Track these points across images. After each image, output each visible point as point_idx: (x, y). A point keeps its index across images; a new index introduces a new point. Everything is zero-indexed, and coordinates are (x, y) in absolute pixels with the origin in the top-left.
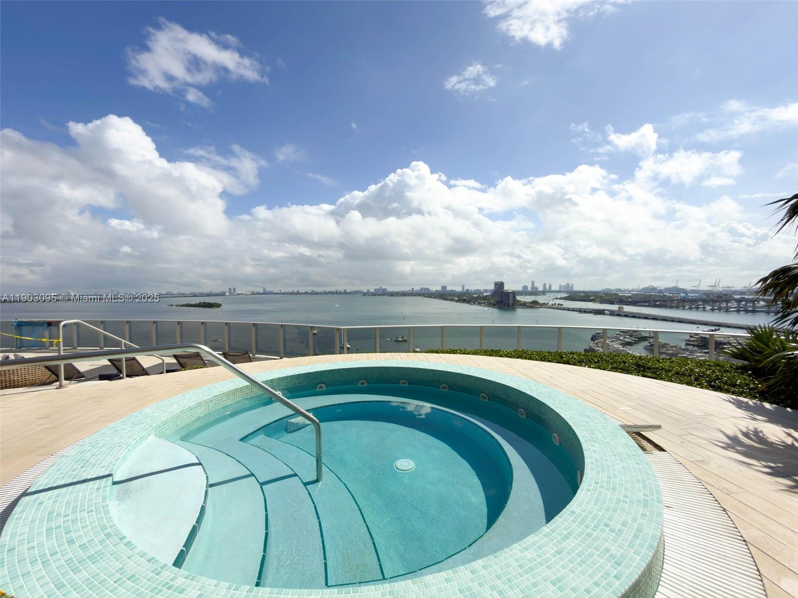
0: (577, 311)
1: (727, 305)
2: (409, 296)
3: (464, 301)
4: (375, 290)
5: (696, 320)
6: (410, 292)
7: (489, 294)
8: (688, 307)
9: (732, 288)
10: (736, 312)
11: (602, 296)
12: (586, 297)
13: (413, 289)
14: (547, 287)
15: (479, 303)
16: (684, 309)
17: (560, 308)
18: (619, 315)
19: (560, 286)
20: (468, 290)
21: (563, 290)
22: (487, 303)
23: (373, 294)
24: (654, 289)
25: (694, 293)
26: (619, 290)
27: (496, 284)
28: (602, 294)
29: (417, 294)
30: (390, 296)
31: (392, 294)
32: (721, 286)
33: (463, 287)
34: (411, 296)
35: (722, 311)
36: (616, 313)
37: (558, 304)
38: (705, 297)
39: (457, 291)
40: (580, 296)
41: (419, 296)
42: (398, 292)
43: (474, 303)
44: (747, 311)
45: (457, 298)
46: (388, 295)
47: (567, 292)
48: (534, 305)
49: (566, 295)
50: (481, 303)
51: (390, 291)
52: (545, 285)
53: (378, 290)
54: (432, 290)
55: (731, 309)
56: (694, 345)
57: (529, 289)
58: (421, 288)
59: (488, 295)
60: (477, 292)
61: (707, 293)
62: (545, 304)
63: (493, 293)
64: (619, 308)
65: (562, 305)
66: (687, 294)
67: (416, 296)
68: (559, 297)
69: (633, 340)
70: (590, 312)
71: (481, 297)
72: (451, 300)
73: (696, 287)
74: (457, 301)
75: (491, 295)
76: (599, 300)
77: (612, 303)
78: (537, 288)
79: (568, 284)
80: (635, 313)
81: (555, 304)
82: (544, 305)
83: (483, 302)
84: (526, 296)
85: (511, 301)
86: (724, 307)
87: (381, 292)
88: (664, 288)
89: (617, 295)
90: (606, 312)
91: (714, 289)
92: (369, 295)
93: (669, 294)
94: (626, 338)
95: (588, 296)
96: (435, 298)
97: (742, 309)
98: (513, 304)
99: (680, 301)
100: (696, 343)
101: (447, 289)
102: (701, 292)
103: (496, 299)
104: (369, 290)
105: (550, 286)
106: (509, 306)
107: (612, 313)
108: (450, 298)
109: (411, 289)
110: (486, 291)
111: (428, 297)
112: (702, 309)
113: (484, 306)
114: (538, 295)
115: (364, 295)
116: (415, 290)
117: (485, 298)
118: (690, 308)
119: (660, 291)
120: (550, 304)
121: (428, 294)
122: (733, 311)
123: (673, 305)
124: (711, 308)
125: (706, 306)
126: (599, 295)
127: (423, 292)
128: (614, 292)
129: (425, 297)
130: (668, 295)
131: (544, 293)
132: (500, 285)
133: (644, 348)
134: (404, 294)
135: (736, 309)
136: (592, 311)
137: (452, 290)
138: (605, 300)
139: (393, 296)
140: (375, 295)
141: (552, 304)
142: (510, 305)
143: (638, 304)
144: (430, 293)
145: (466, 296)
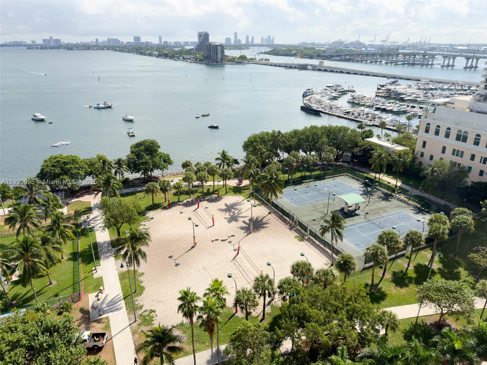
0: (283, 66)
1: (397, 59)
2: (94, 49)
3: (166, 56)
4: (44, 40)
5: (378, 73)
6: (94, 44)
7: (192, 47)
8: (369, 61)
9: (396, 43)
10: (402, 65)
11: (302, 51)
12: (288, 52)
13: (97, 40)
14: (250, 40)
15: (184, 59)
16: (366, 63)
17: (267, 63)
18: (320, 70)
19: (262, 39)
20: (165, 42)
21: (265, 44)
22: (193, 58)
23: (42, 47)
24: (341, 43)
25: (371, 48)
26: (313, 44)
27: (200, 35)
28: (302, 49)
29: (104, 46)
30: (68, 49)
31: (70, 47)
32: (389, 41)
33: (160, 38)
34: (97, 49)
35: (393, 64)
36: (318, 68)
37: (266, 60)
38: (380, 51)
39: (153, 43)
40: (283, 50)
41: (107, 49)
42: (77, 44)
43: (178, 58)
44: (409, 64)
45: (157, 53)
46: (64, 48)
47: (269, 46)
48: (242, 60)
49: (270, 50)
50: (186, 59)
51: (66, 43)
52: (247, 37)
53: (49, 40)
54: (123, 42)
55: (399, 63)
56: (382, 97)
57: (232, 42)
58: (108, 39)
59: (193, 49)
60: (177, 44)
61: (381, 48)
62: (252, 59)
63: (198, 46)
64: (320, 62)
65: (268, 60)
66: (366, 49)
67: (104, 49)
68: (263, 52)
69: (338, 95)
70: (295, 68)
71: (185, 51)
72: (150, 55)
73: (372, 41)
74: (159, 56)
75: (196, 49)
76: (300, 54)
77: (311, 57)
78: (240, 41)
79: (269, 37)
80: (333, 68)
81: (262, 59)
82: (252, 61)
83: (189, 57)
84: (231, 50)
85: (219, 57)
86: (394, 61)
87: (53, 44)
88: (349, 42)
89: (314, 48)
90: (308, 67)
91: (385, 44)
92: (37, 48)
93: (354, 48)
94: (332, 92)
95: (290, 50)
96: (129, 52)
97: (406, 62)
98: (222, 59)
99: (364, 56)
100: (383, 95)
101: (142, 41)
102: (376, 46)
103: (202, 53)
104: (35, 41)
105: (253, 38)
106: (217, 62)
107: (315, 68)
108: (148, 52)
109: (95, 41)
110: (187, 44)
111: (120, 51)
112: (379, 63)
113: (191, 62)
114: (242, 49)
115: (28, 48)
116: (100, 41)
117: (189, 52)
118: (371, 62)
119: (346, 46)
120: (258, 60)
121: (118, 47)
122: (401, 64)
123: (359, 59)
124: (386, 61)
125: (382, 60)
126: (299, 49)
127: (111, 44)
128: (310, 46)
129: (116, 50)
130: (352, 49)
131: (247, 46)
132: (204, 37)
133: (347, 102)
134: (87, 47)
135: (402, 63)
136: (297, 66)
137: (147, 42)
138: (305, 55)
139: (71, 49)
140: (46, 48)
141: (260, 60)
142: (218, 60)
143: (333, 58)
144: (120, 45)
145: (168, 51)
